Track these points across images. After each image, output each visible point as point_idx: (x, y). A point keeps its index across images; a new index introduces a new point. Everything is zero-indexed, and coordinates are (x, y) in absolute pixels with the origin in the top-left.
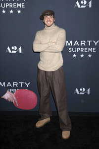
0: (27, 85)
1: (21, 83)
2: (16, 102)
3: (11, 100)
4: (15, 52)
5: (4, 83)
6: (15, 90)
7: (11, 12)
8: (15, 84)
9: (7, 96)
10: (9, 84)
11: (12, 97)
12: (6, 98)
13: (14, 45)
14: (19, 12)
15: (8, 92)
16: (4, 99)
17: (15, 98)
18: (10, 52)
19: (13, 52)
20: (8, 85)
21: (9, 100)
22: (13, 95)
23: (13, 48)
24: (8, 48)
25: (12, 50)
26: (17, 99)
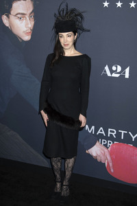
0: (134, 138)
1: (123, 132)
2: (111, 164)
3: (101, 158)
4: (117, 75)
5: (93, 127)
6: (110, 143)
7: (119, 4)
8: (112, 132)
9: (96, 151)
10: (101, 131)
11: (104, 155)
12: (94, 154)
13: (116, 64)
14: (133, 5)
15: (97, 143)
16: (90, 156)
17: (109, 158)
18: (109, 74)
19: (114, 75)
20: (99, 132)
21: (99, 159)
22: (106, 150)
23: (114, 68)
24: (107, 68)
25: (112, 72)
26: (112, 159)
